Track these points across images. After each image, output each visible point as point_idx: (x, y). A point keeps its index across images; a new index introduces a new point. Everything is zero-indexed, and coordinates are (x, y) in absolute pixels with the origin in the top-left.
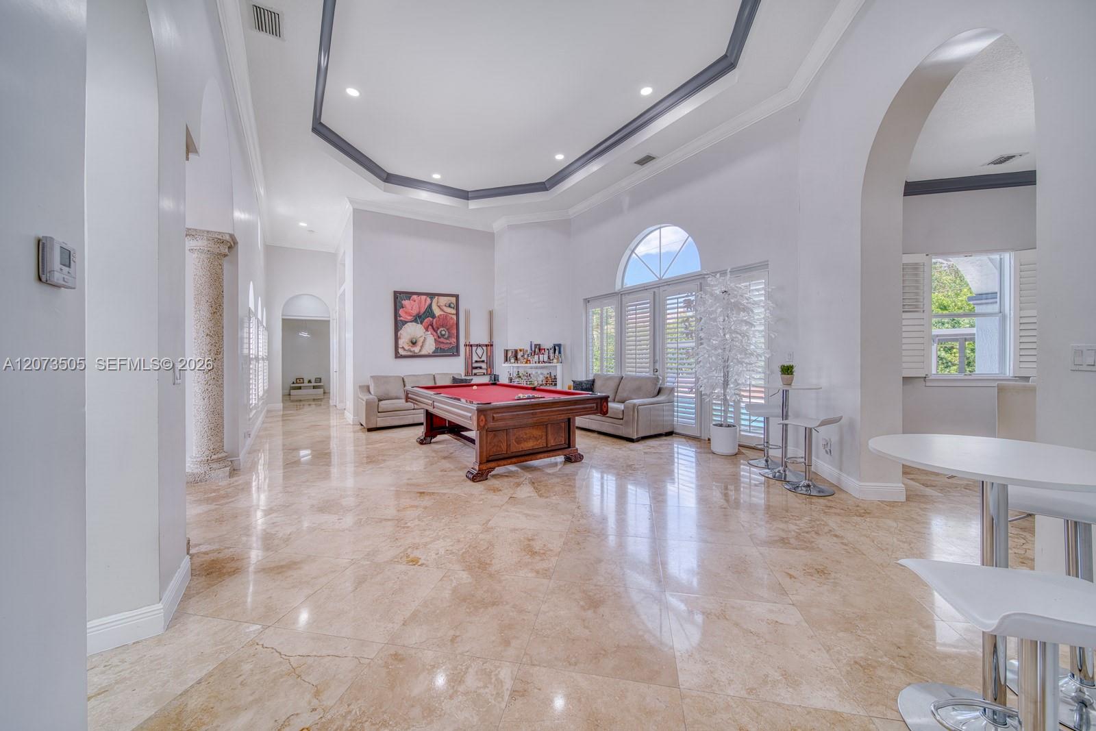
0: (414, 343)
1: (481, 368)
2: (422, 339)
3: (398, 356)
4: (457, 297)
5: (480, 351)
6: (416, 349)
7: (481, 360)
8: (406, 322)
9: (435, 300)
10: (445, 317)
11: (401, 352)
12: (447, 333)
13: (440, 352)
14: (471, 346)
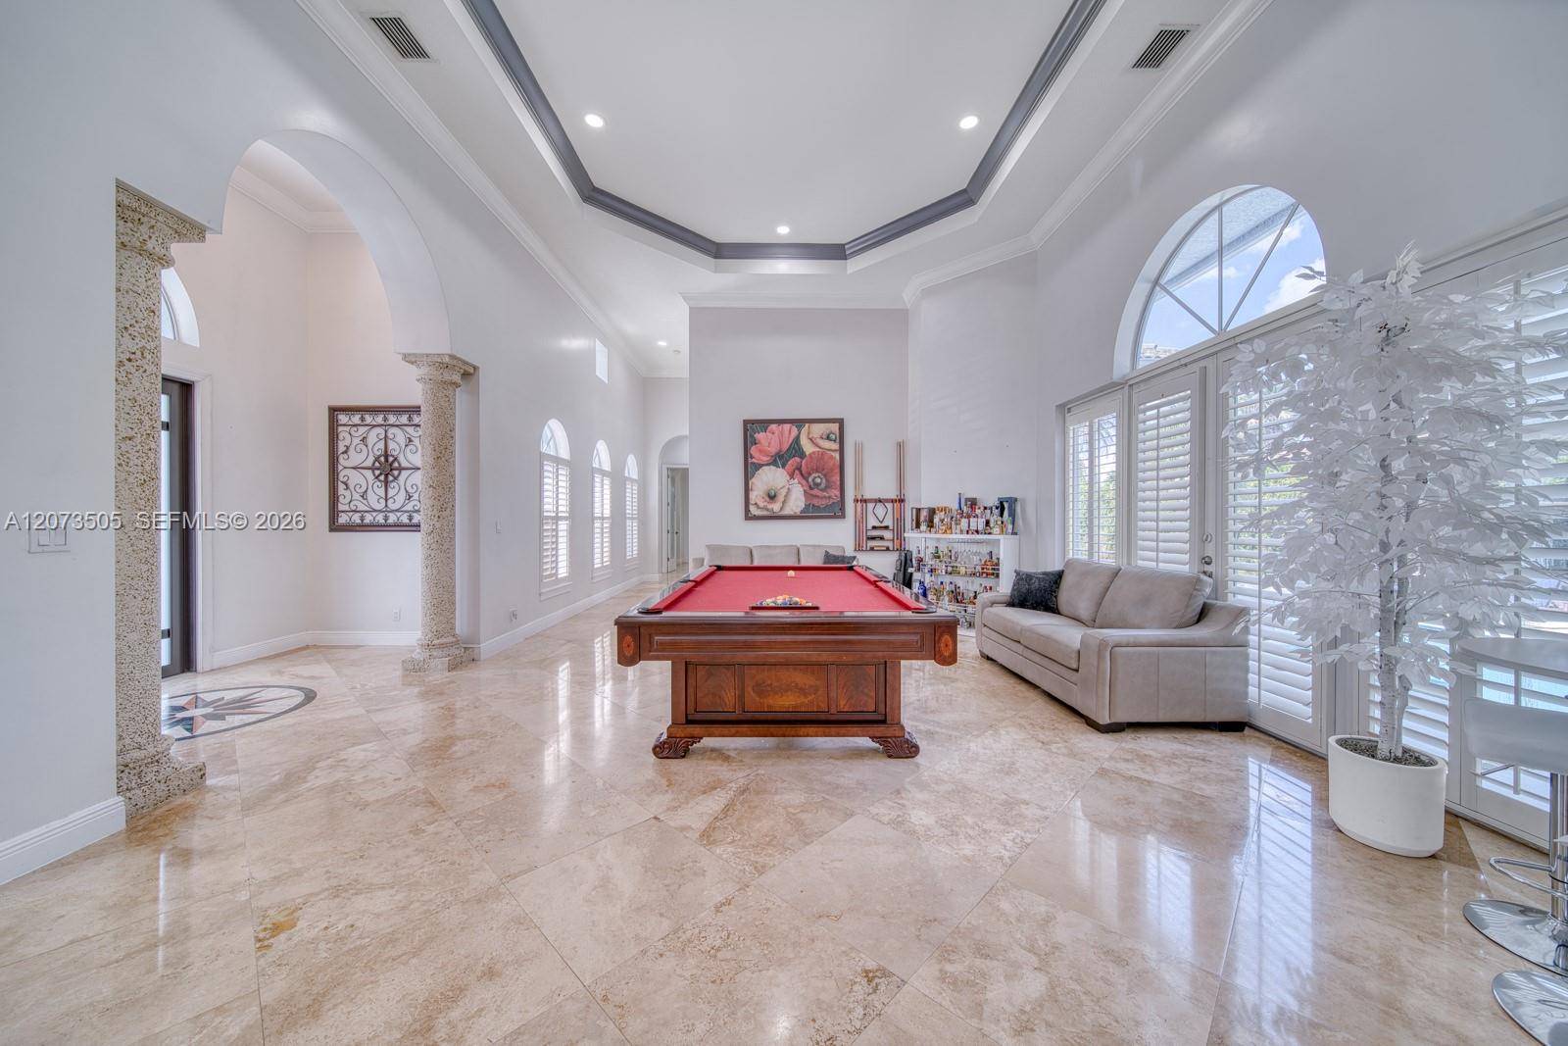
0: (772, 497)
1: (882, 538)
2: (784, 492)
3: (749, 517)
4: (841, 422)
5: (880, 510)
6: (776, 507)
7: (883, 525)
8: (761, 466)
9: (804, 430)
10: (822, 455)
11: (754, 510)
12: (824, 481)
13: (811, 513)
14: (865, 501)
